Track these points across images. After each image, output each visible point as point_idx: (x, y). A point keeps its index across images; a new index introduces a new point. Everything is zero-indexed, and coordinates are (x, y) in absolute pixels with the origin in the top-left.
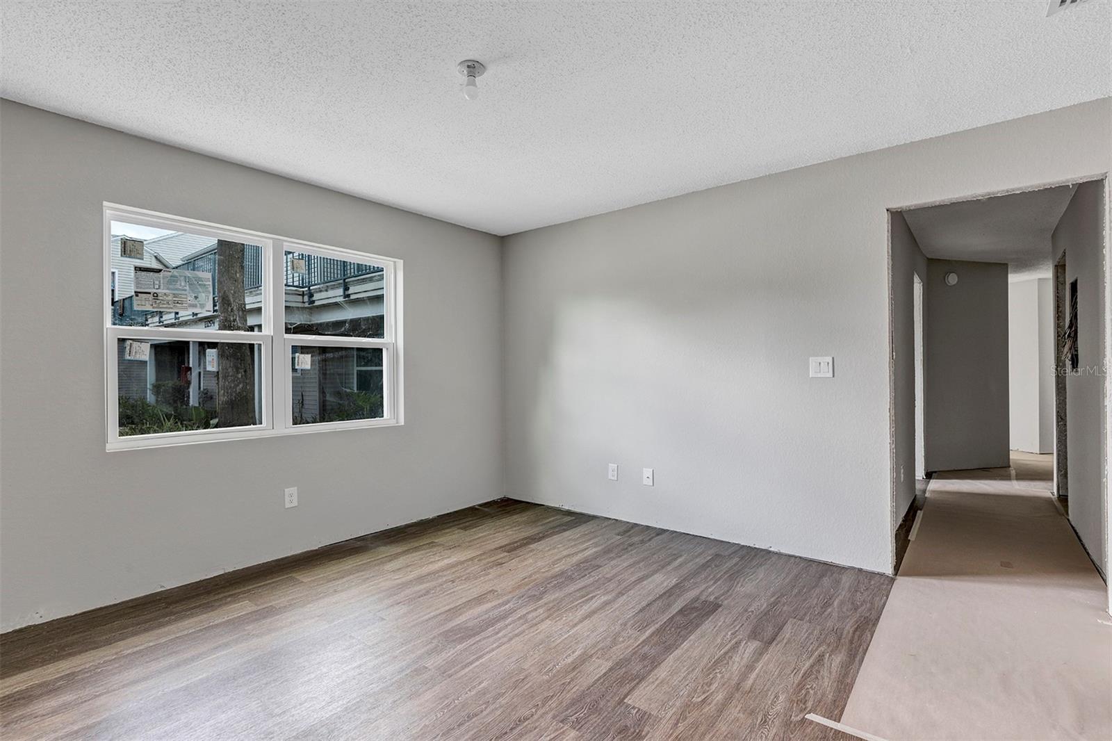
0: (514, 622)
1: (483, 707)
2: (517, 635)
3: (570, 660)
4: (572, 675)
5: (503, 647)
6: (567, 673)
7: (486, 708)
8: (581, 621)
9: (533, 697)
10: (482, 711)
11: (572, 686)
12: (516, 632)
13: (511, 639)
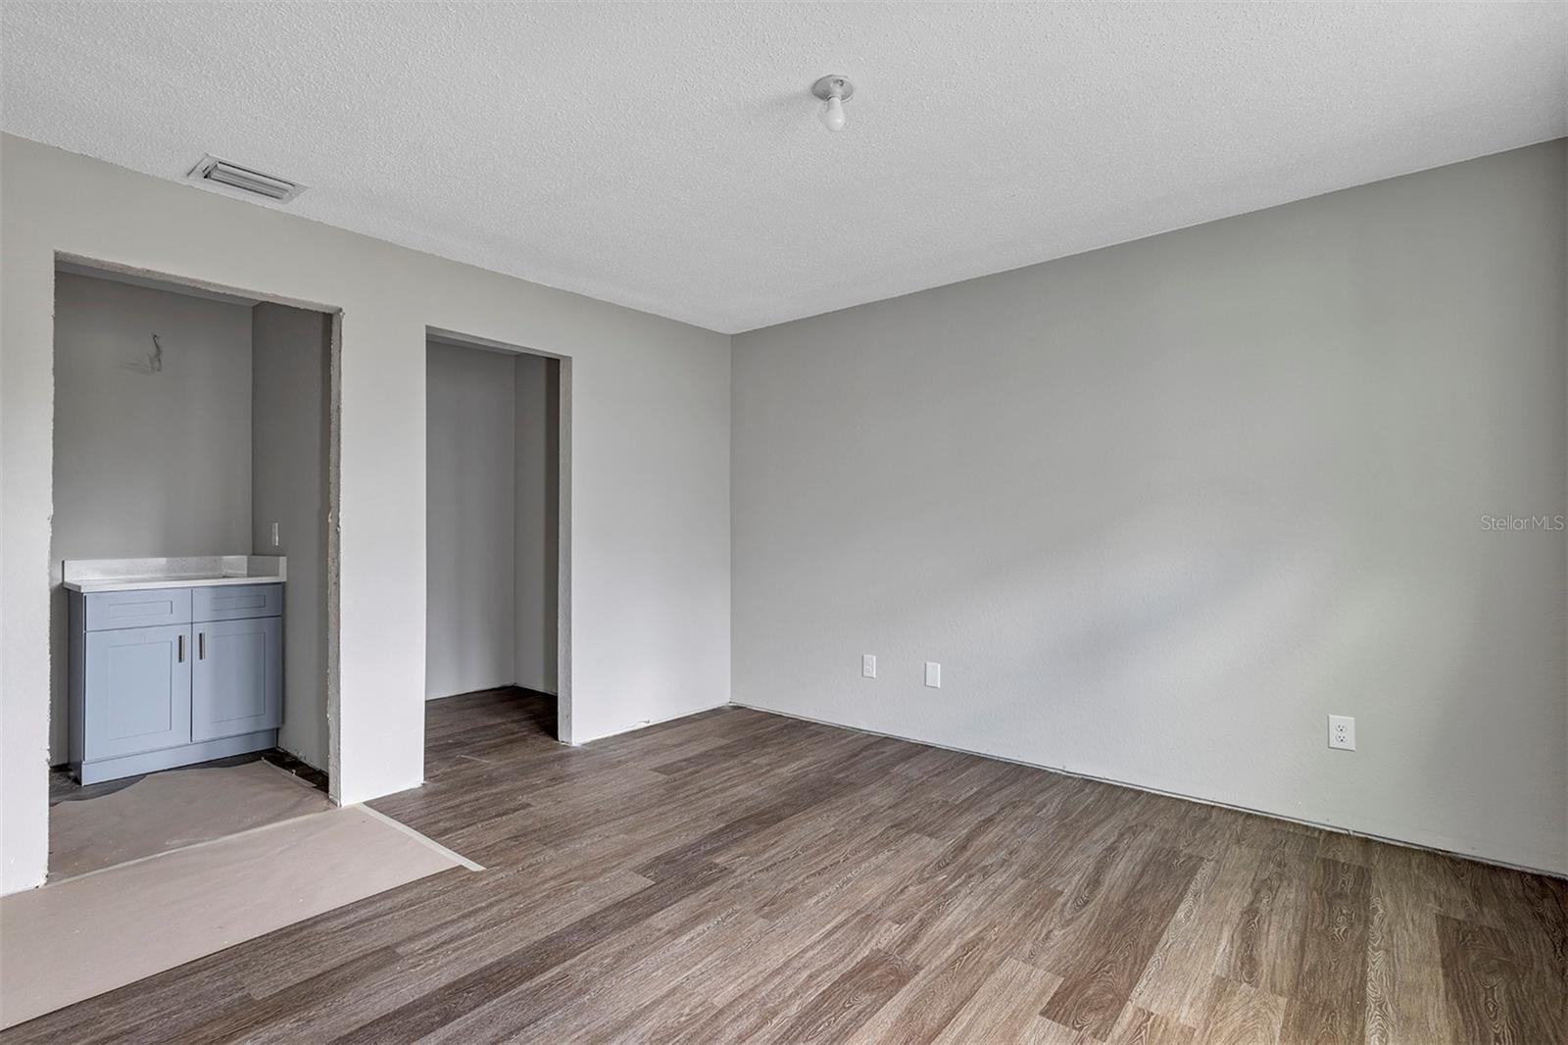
0: (787, 1002)
1: (806, 881)
2: (777, 972)
3: (700, 928)
4: (705, 908)
5: (797, 950)
6: (707, 912)
7: (804, 880)
8: (656, 1003)
9: (754, 888)
10: (807, 877)
11: (707, 898)
12: (777, 980)
13: (786, 964)
